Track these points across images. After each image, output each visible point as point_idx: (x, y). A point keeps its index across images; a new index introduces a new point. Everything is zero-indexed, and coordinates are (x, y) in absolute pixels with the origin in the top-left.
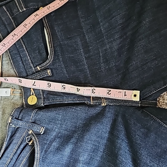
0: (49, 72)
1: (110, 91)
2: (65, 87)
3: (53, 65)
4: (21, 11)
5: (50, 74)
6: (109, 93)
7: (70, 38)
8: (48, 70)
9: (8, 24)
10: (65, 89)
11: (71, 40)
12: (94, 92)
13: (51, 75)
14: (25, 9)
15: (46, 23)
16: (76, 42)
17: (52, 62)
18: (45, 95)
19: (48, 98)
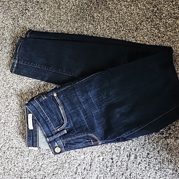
5: (66, 132)
15: (59, 102)
17: (67, 125)
18: (65, 145)
19: (67, 146)
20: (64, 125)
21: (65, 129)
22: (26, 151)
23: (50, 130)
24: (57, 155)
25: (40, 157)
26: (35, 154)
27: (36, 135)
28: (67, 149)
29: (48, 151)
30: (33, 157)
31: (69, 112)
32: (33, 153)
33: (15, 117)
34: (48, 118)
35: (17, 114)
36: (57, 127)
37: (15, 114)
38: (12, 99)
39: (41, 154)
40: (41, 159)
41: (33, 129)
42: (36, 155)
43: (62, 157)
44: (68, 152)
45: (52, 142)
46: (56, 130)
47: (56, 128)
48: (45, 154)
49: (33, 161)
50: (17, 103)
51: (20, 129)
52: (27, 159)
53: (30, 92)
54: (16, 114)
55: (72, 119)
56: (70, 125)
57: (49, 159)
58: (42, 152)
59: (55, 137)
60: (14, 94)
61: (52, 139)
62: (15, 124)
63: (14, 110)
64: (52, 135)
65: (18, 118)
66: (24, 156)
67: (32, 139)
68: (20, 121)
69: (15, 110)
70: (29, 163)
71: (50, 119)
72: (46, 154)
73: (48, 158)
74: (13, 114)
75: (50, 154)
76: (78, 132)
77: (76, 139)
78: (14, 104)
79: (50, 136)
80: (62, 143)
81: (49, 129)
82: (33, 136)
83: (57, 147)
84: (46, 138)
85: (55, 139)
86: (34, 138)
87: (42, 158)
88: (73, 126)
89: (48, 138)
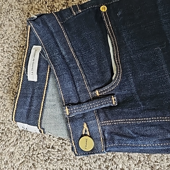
0: (113, 100)
3: (120, 89)
4: (74, 13)
5: (115, 103)
7: (145, 48)
8: (113, 97)
9: (56, 32)
11: (147, 50)
13: (117, 104)
14: (80, 11)
15: (110, 28)
16: (154, 54)
17: (120, 85)
18: (106, 135)
19: (112, 140)
20: (113, 83)
21: (113, 94)
22: (13, 131)
23: (76, 88)
24: (82, 157)
25: (41, 151)
26: (31, 143)
27: (40, 97)
28: (112, 147)
29: (61, 141)
30: (26, 150)
31: (130, 55)
32: (27, 139)
33: (6, 55)
34: (77, 61)
35: (13, 49)
36: (96, 87)
37: (8, 48)
38: (10, 18)
39: (44, 146)
40: (42, 158)
41: (36, 80)
42: (34, 146)
43: (94, 165)
44: (110, 154)
45: (76, 119)
46: (92, 91)
47: (93, 88)
48: (53, 148)
49: (24, 159)
50: (16, 27)
51: (12, 81)
52: (11, 151)
53: (48, 6)
54: (10, 48)
55: (135, 74)
56: (126, 88)
57: (60, 162)
58: (47, 142)
59: (86, 108)
60: (15, 8)
61: (77, 111)
62: (5, 70)
63: (8, 39)
64: (79, 103)
65: (12, 58)
66: (7, 144)
67: (28, 104)
68: (15, 65)
69: (10, 39)
70: (14, 161)
71: (80, 64)
72: (57, 147)
73: (58, 160)
74: (5, 47)
75: (65, 149)
76: (148, 109)
77: (139, 125)
78: (10, 28)
79: (73, 104)
80: (100, 128)
81: (75, 86)
82: (32, 97)
83: (86, 135)
84: (63, 106)
85: (84, 115)
86: (35, 103)
87: (44, 156)
88: (134, 91)
89: (68, 108)
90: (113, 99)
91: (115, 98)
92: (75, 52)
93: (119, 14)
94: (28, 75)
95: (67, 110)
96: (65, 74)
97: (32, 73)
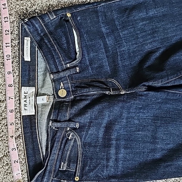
1: (18, 162)
2: (12, 125)
6: (15, 162)
10: (10, 125)
12: (13, 150)
14: (55, 17)
18: (73, 88)
21: (77, 66)
34: (55, 46)
41: (29, 60)
46: (65, 65)
47: (66, 63)
55: (88, 54)
59: (62, 74)
61: (57, 77)
64: (59, 72)
71: (57, 48)
79: (55, 73)
80: (70, 85)
83: (62, 89)
85: (61, 78)
88: (88, 64)
89: (52, 75)
90: (77, 69)
91: (78, 68)
92: (53, 40)
93: (78, 19)
94: (24, 57)
95: (52, 76)
96: (49, 55)
97: (27, 56)
